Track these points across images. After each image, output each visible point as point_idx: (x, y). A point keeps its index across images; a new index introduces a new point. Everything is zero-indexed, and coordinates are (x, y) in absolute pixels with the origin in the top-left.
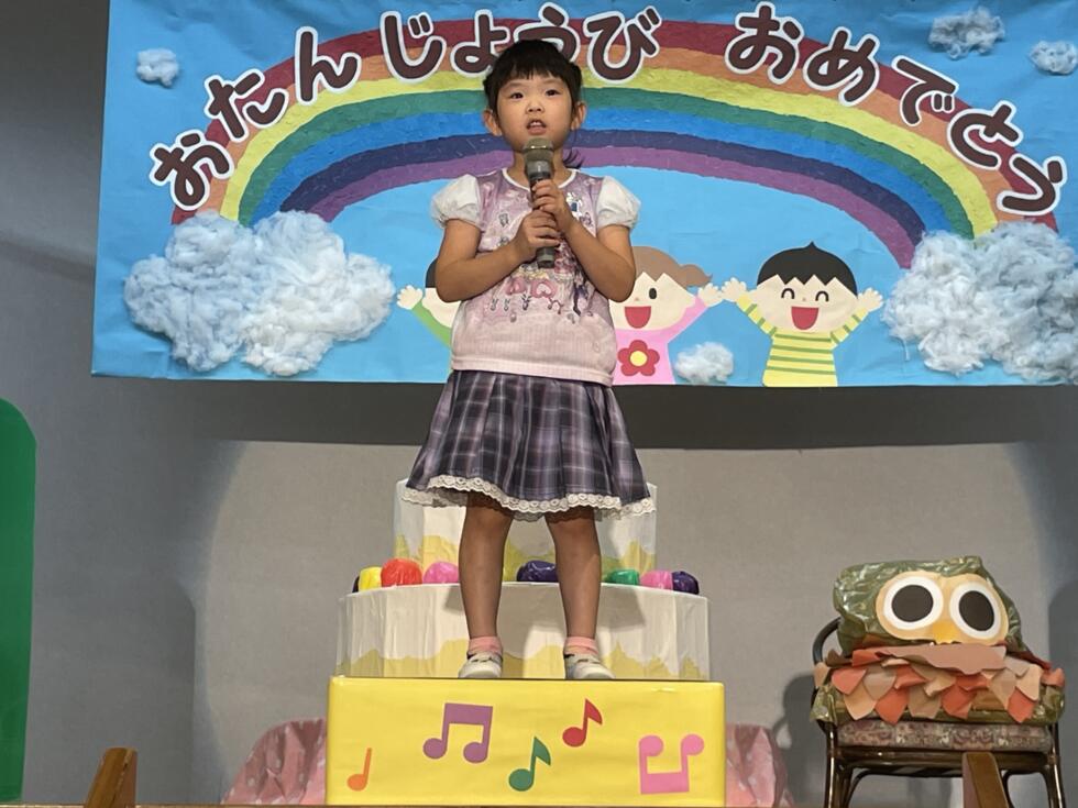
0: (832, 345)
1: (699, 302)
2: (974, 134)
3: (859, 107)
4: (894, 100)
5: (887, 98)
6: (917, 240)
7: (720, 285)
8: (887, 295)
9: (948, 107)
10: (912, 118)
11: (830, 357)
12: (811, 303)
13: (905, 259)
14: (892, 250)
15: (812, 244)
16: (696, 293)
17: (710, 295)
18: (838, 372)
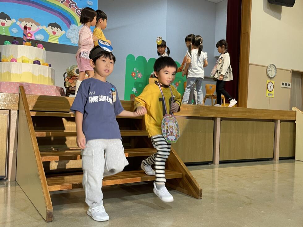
0: (58, 38)
1: (39, 28)
2: (79, 11)
3: (63, 4)
4: (68, 4)
5: (67, 3)
6: (70, 25)
7: (42, 26)
8: (66, 32)
9: (75, 7)
10: (70, 7)
11: (58, 39)
12: (55, 31)
13: (69, 27)
14: (67, 26)
15: (56, 23)
16: (38, 26)
17: (40, 27)
18: (59, 42)
